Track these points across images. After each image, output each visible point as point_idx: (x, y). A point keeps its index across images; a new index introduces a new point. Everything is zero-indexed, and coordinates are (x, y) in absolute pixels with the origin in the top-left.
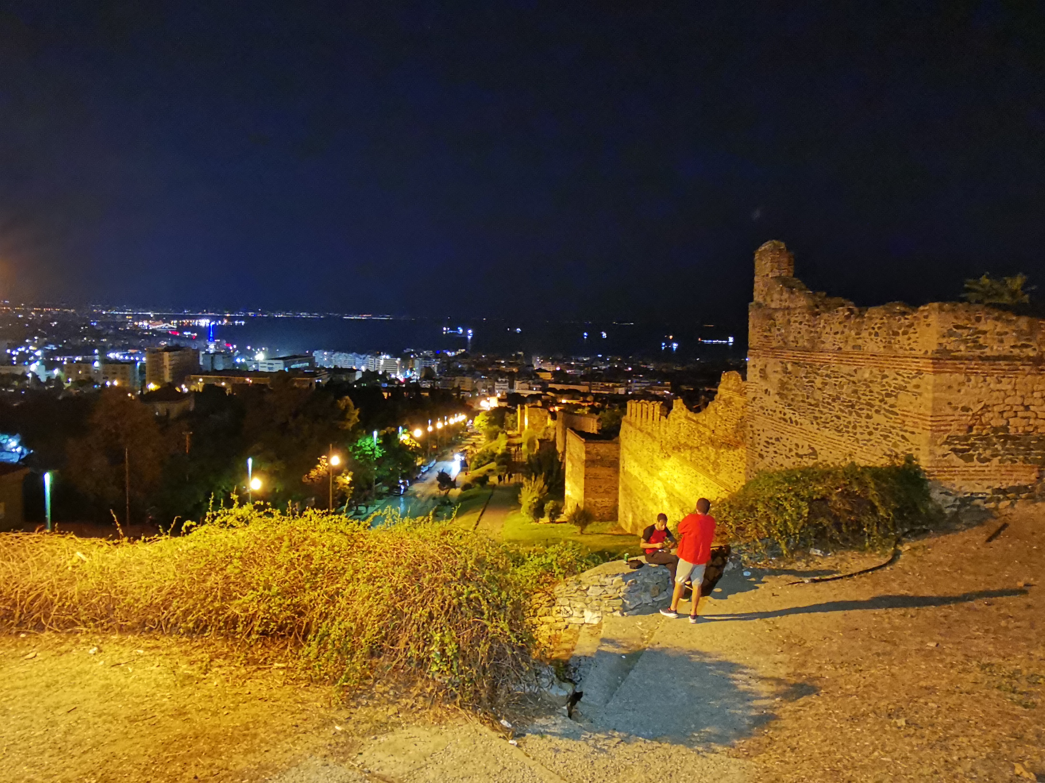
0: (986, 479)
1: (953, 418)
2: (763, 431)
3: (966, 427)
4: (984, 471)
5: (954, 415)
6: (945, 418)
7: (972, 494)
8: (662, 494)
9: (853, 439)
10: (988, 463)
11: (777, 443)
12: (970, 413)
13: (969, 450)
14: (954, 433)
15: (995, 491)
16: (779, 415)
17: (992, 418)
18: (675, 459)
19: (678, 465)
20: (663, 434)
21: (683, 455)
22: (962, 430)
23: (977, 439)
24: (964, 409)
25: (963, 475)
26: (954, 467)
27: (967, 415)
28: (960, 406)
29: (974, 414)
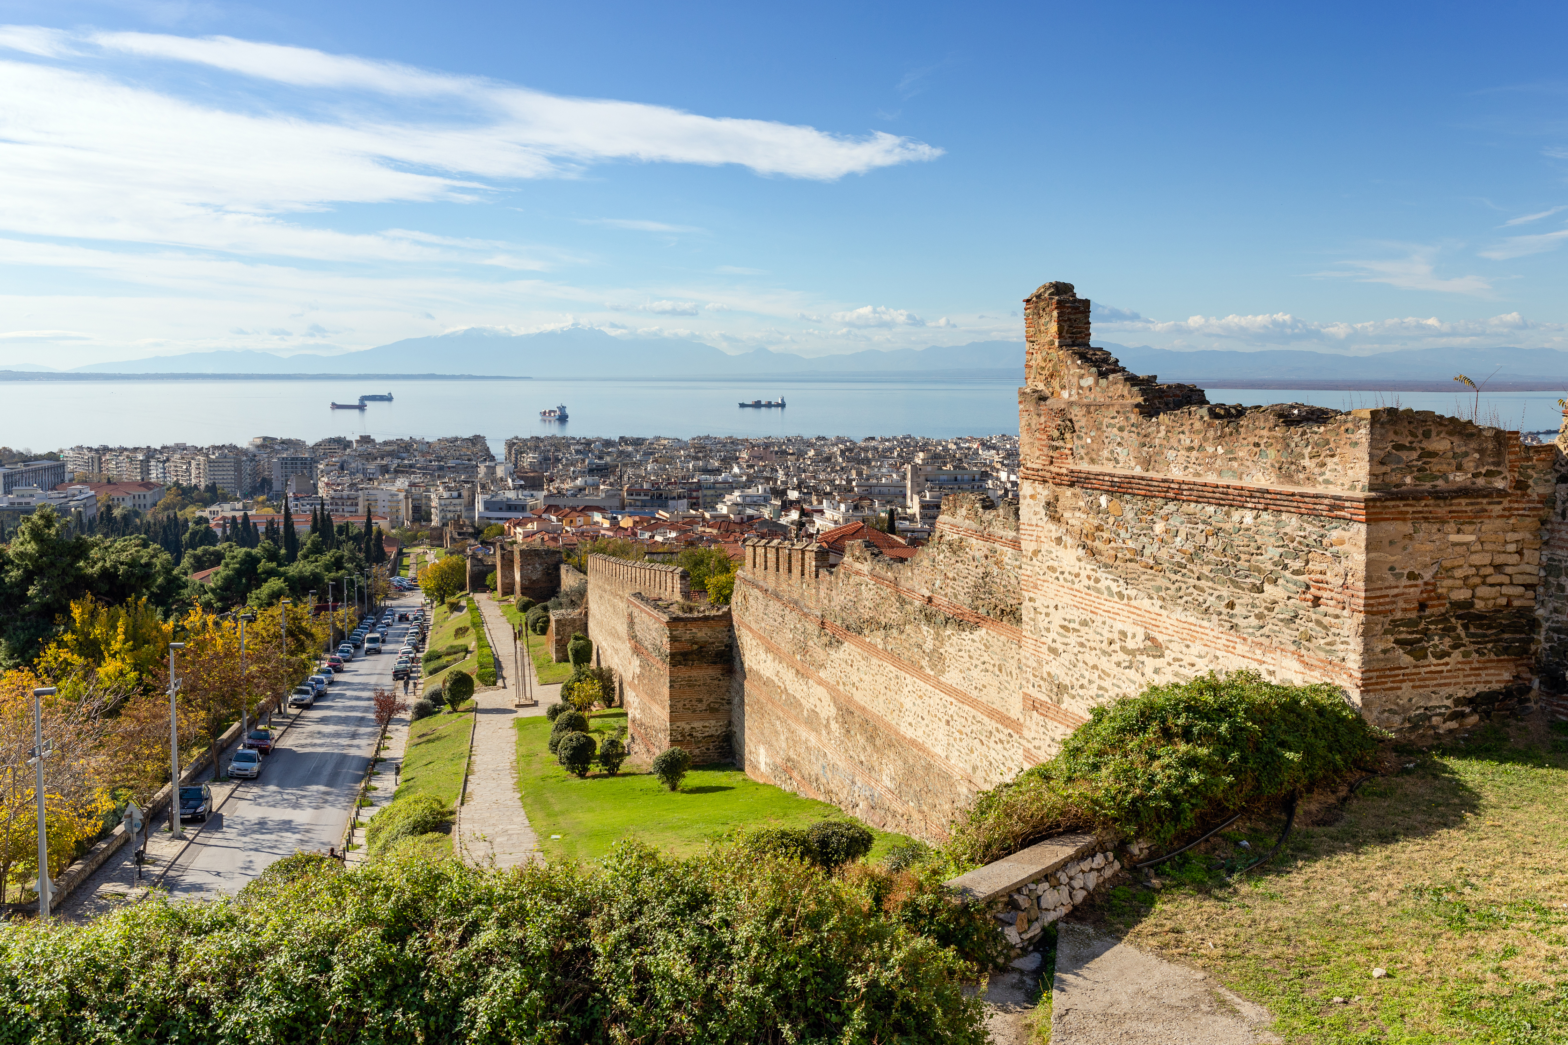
0: (1445, 685)
1: (1396, 591)
2: (1056, 607)
3: (1416, 605)
4: (1442, 672)
5: (1397, 587)
6: (1384, 592)
7: (1426, 709)
8: (827, 710)
9: (1229, 625)
10: (1446, 659)
11: (1084, 630)
12: (1420, 582)
13: (1420, 640)
14: (1399, 615)
15: (1458, 702)
16: (1086, 582)
17: (1451, 589)
18: (853, 647)
19: (860, 659)
20: (826, 601)
21: (868, 640)
22: (1410, 610)
23: (1431, 623)
24: (1412, 576)
25: (1413, 680)
26: (1400, 668)
27: (1416, 586)
28: (1406, 572)
29: (1426, 584)
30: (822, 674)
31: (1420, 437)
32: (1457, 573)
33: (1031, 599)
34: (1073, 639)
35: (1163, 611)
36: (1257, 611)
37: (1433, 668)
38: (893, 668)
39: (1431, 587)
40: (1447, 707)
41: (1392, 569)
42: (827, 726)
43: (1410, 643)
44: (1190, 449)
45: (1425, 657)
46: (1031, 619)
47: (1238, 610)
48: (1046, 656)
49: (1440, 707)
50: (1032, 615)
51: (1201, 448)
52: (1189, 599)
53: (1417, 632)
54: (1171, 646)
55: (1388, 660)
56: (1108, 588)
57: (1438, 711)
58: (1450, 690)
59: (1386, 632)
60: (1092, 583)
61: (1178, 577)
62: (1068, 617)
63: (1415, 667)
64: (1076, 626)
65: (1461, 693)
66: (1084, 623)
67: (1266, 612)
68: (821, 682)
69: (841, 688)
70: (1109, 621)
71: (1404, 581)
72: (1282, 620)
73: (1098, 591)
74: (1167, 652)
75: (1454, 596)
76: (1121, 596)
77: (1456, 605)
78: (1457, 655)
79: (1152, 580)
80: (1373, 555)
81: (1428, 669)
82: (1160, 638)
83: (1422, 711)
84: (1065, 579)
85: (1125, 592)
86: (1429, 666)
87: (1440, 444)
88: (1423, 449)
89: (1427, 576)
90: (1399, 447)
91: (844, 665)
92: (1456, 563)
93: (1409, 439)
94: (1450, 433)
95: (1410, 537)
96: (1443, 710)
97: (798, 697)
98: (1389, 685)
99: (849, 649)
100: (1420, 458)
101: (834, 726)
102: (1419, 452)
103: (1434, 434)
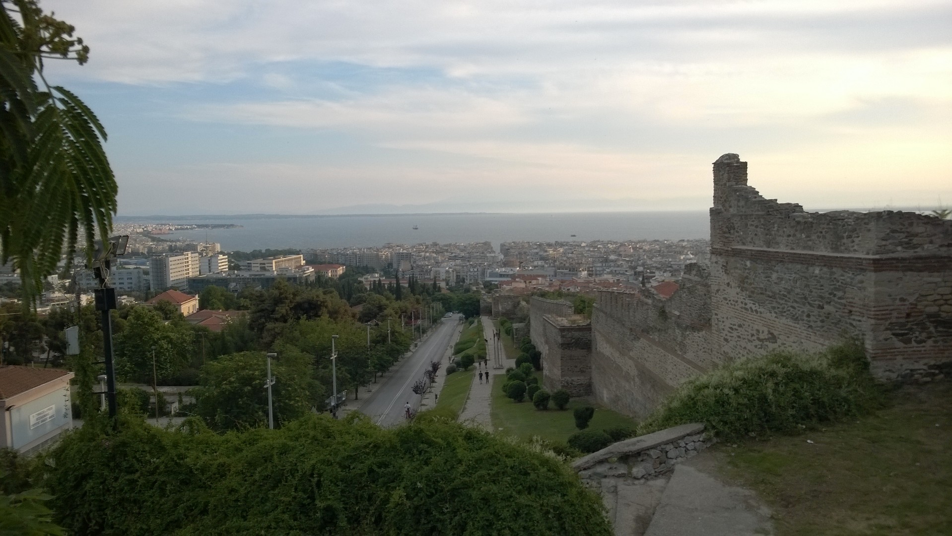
0: (923, 358)
2: (727, 318)
3: (905, 315)
5: (893, 306)
6: (885, 308)
7: (912, 370)
8: (634, 372)
9: (807, 326)
11: (740, 329)
12: (907, 303)
14: (894, 320)
15: (931, 367)
16: (741, 305)
17: (926, 306)
18: (645, 341)
19: (648, 346)
20: (632, 318)
21: (651, 337)
22: (901, 317)
26: (896, 348)
27: (905, 305)
30: (631, 354)
32: (929, 298)
33: (716, 314)
34: (735, 334)
35: (776, 319)
36: (821, 319)
37: (915, 349)
38: (663, 351)
39: (914, 306)
40: (924, 370)
41: (890, 296)
42: (634, 380)
43: (902, 335)
44: (789, 236)
45: (910, 342)
46: (716, 324)
47: (812, 318)
48: (724, 343)
49: (920, 370)
50: (716, 322)
51: (794, 235)
52: (788, 312)
53: (906, 330)
54: (780, 337)
55: (888, 344)
56: (751, 308)
57: (919, 372)
58: (926, 361)
59: (887, 329)
60: (743, 306)
61: (783, 302)
62: (733, 323)
63: (904, 348)
64: (736, 327)
65: (932, 363)
66: (740, 326)
67: (825, 319)
68: (631, 358)
69: (639, 360)
70: (751, 325)
71: (898, 302)
72: (833, 323)
73: (746, 309)
74: (778, 340)
75: (928, 310)
76: (756, 311)
77: (930, 316)
78: (930, 342)
79: (771, 303)
80: (879, 288)
81: (912, 349)
82: (776, 333)
83: (908, 371)
84: (731, 304)
85: (759, 310)
86: (913, 347)
87: (920, 229)
88: (908, 232)
89: (912, 300)
90: (894, 231)
91: (641, 350)
92: (929, 293)
93: (900, 227)
94: (925, 224)
95: (901, 279)
96: (921, 371)
97: (620, 365)
98: (888, 357)
99: (643, 342)
100: (906, 237)
101: (637, 379)
102: (906, 234)
103: (915, 224)
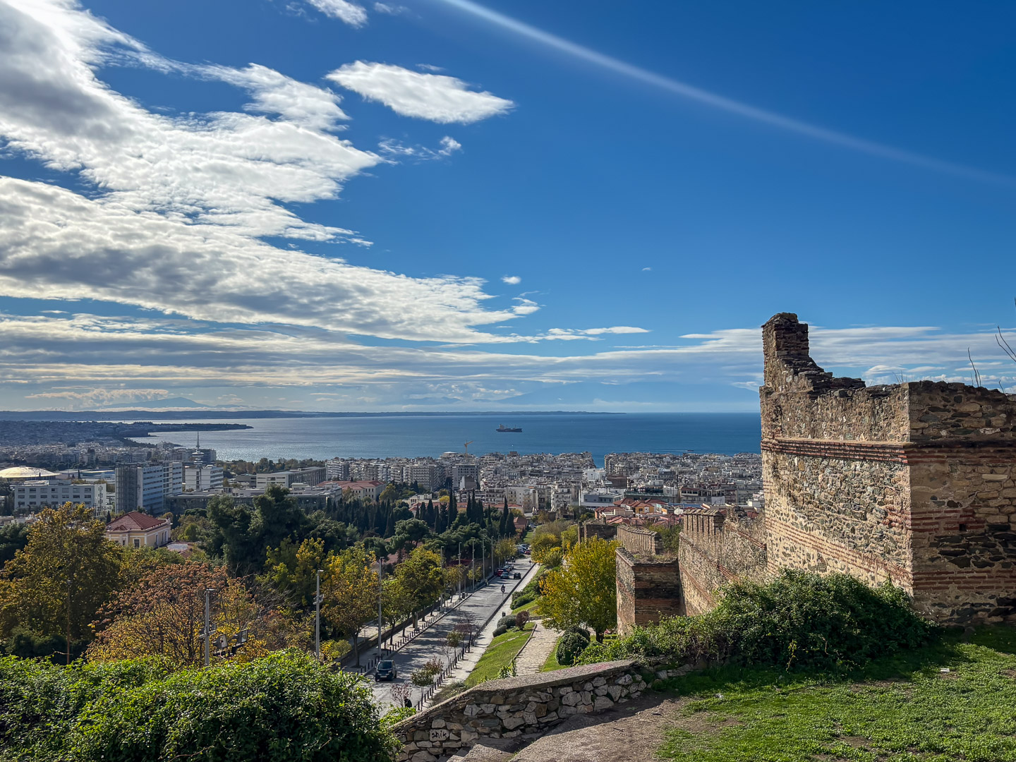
0: (987, 587)
1: (938, 515)
2: (780, 539)
3: (957, 525)
4: (984, 577)
5: (939, 512)
6: (928, 515)
7: (972, 605)
9: (853, 544)
10: (988, 568)
12: (959, 509)
13: (963, 552)
14: (942, 533)
15: (1001, 601)
17: (988, 514)
20: (719, 551)
22: (951, 529)
23: (972, 540)
24: (951, 504)
25: (959, 583)
26: (947, 573)
27: (956, 511)
28: (946, 501)
29: (965, 510)
31: (952, 402)
32: (992, 503)
33: (770, 535)
34: (789, 561)
35: (824, 538)
36: (865, 534)
37: (975, 574)
39: (970, 513)
40: (991, 605)
41: (934, 498)
43: (955, 554)
44: (832, 420)
45: (968, 565)
47: (856, 533)
49: (984, 604)
50: (771, 546)
51: (836, 419)
52: (835, 527)
53: (959, 546)
54: (830, 562)
55: (935, 566)
56: (801, 523)
57: (983, 607)
58: (994, 592)
59: (932, 545)
60: (794, 520)
61: (830, 512)
62: (786, 546)
63: (959, 572)
64: (790, 552)
65: (1003, 595)
66: (792, 550)
67: (868, 534)
71: (945, 508)
72: (876, 539)
73: (797, 526)
74: (826, 567)
75: (991, 520)
76: (806, 528)
77: (994, 527)
78: (997, 566)
79: (819, 515)
80: (916, 488)
81: (971, 575)
82: (826, 557)
83: (968, 606)
84: (783, 519)
85: (808, 526)
86: (972, 572)
87: (971, 407)
88: (955, 410)
89: (966, 505)
90: (934, 409)
92: (990, 496)
93: (943, 403)
94: (979, 399)
95: (948, 475)
96: (987, 607)
98: (937, 585)
100: (953, 417)
102: (952, 413)
103: (963, 400)
